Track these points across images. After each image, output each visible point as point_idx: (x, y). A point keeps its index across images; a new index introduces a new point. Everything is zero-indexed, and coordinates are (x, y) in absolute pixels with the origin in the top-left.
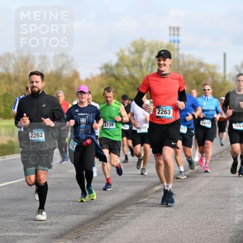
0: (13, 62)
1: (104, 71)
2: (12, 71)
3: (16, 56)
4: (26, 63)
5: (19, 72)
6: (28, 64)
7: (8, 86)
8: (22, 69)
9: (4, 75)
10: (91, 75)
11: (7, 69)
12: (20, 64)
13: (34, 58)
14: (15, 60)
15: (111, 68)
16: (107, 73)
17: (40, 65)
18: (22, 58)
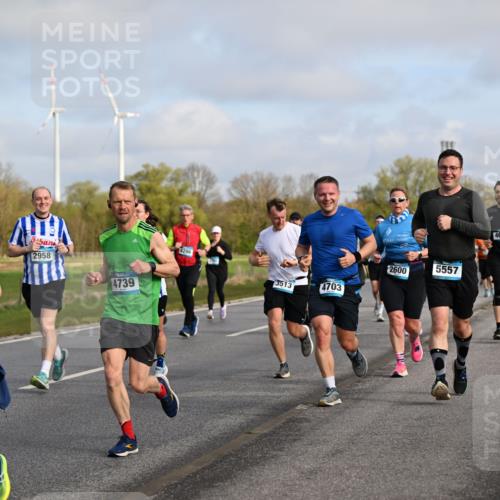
0: (252, 185)
1: (361, 196)
2: (250, 196)
3: (255, 178)
4: (267, 186)
5: (259, 197)
6: (270, 189)
7: (245, 214)
8: (262, 194)
9: (241, 201)
10: (346, 200)
11: (244, 194)
12: (260, 188)
13: (277, 180)
14: (254, 183)
15: (370, 192)
16: (365, 198)
17: (284, 189)
18: (263, 180)
